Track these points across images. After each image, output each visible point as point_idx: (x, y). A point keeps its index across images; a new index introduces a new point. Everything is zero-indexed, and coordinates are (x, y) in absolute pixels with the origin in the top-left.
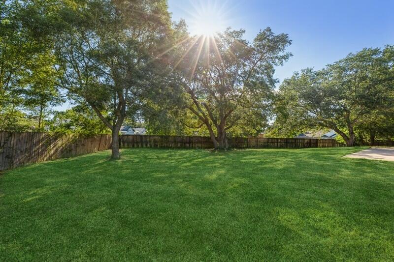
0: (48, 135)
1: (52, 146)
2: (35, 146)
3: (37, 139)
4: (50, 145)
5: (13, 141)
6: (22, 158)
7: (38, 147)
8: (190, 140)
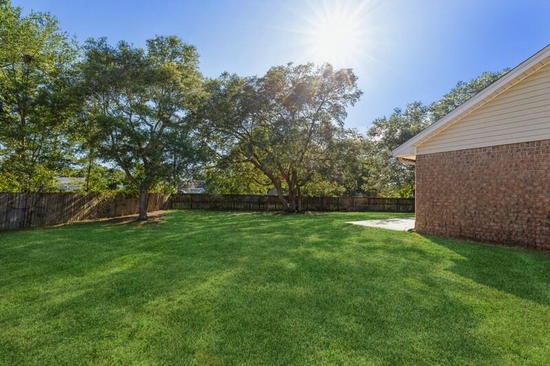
0: (82, 196)
1: (86, 206)
2: (67, 206)
3: (69, 200)
4: (83, 204)
5: (44, 201)
6: (54, 216)
7: (69, 207)
8: (259, 200)
